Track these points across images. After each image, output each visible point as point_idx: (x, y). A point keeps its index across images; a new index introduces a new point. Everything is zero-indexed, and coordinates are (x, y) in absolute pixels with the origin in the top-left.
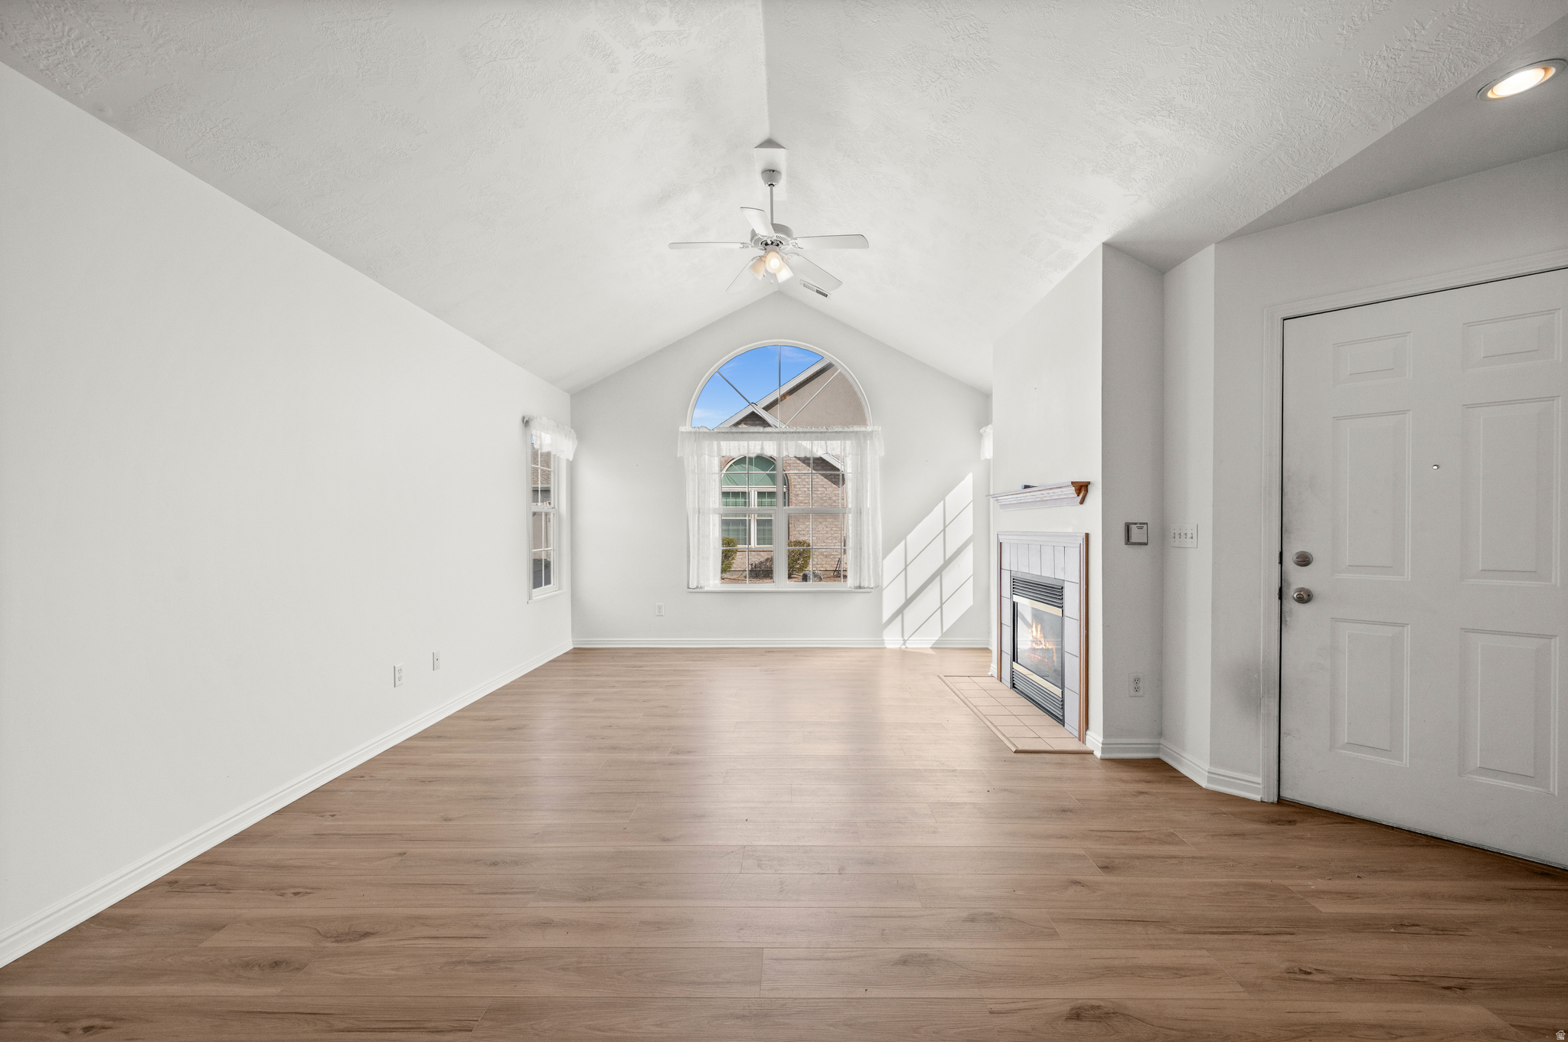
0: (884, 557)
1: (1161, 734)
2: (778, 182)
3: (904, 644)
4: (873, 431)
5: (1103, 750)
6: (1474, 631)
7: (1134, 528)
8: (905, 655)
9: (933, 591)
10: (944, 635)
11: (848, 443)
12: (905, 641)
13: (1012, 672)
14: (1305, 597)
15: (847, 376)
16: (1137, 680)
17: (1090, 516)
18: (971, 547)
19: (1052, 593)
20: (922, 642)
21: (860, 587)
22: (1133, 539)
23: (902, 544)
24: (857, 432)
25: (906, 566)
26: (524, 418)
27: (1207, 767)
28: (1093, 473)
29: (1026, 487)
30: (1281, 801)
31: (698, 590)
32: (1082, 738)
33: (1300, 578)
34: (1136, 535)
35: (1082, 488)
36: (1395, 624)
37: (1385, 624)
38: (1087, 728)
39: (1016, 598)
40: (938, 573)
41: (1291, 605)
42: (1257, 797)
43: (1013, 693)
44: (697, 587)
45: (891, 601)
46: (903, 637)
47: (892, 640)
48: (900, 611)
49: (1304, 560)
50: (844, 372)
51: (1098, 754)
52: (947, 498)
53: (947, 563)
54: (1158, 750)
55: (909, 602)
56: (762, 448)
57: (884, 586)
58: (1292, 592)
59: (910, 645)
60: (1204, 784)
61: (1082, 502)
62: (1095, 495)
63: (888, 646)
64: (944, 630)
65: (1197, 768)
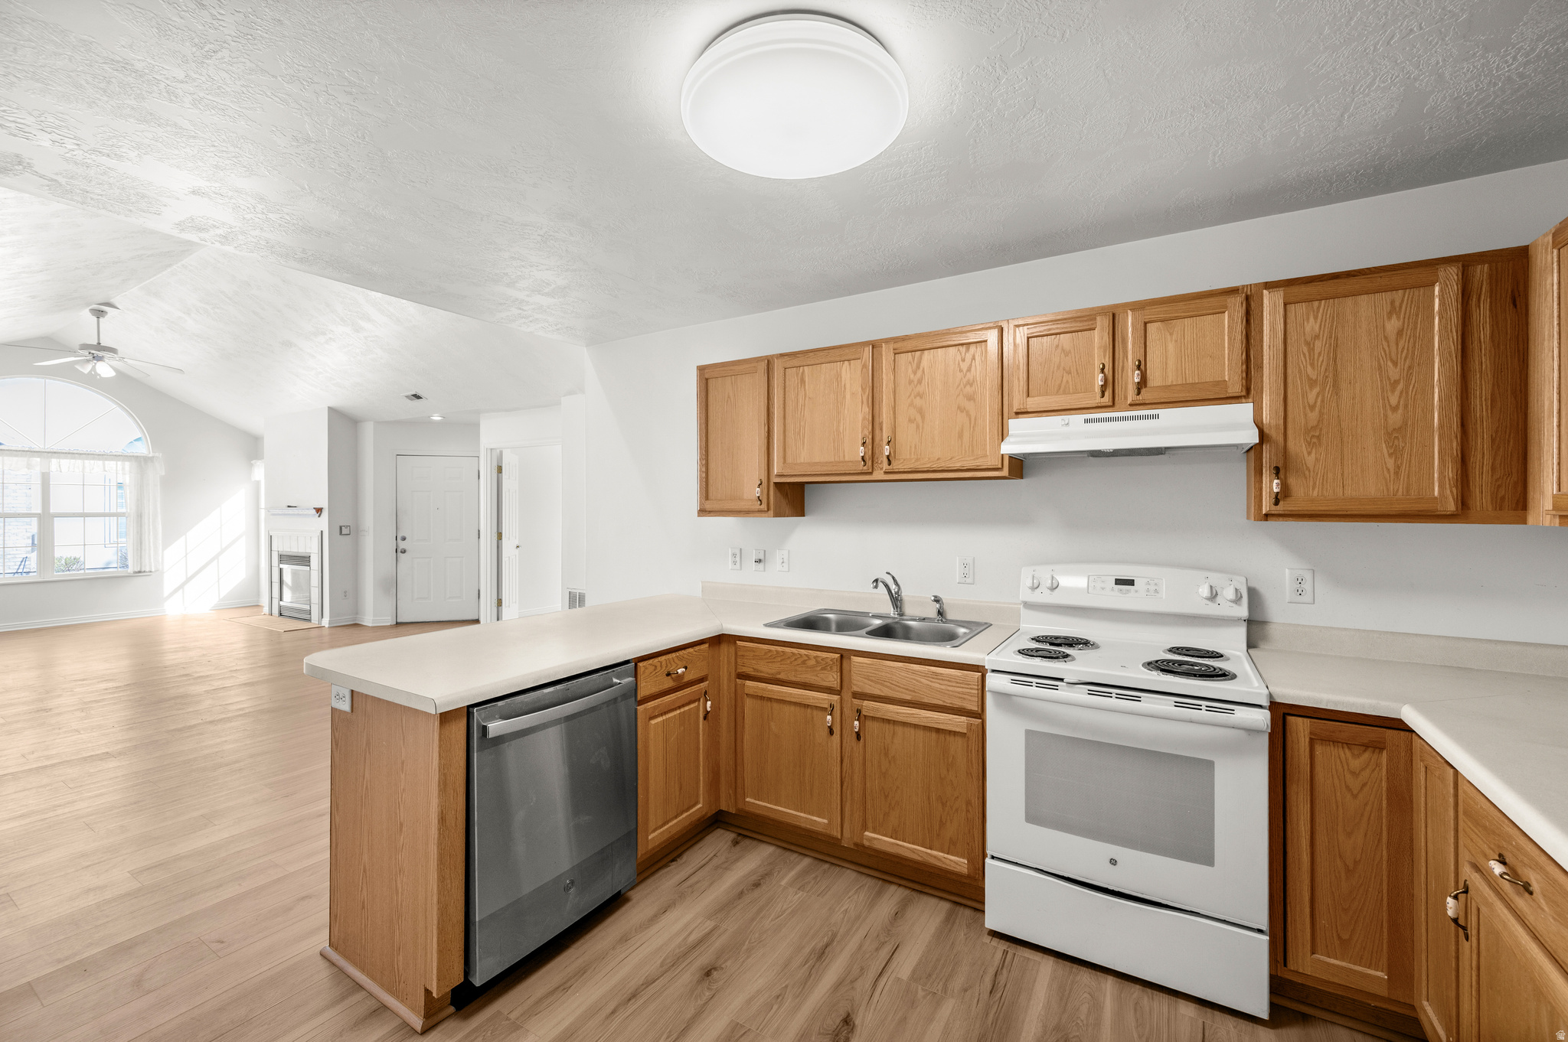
0: (165, 549)
1: (357, 614)
2: (103, 318)
3: (183, 610)
4: (153, 457)
5: (329, 625)
7: (344, 528)
9: (210, 572)
10: (221, 600)
12: (186, 608)
13: (280, 607)
14: (404, 551)
16: (345, 592)
17: (323, 523)
18: (243, 539)
19: (304, 560)
20: (203, 607)
21: (140, 572)
22: (343, 533)
23: (181, 539)
24: (138, 457)
25: (187, 554)
27: (372, 618)
28: (324, 504)
29: (289, 506)
30: (397, 623)
32: (320, 621)
33: (402, 545)
34: (345, 531)
35: (319, 511)
37: (426, 558)
38: (322, 617)
39: (282, 566)
40: (216, 559)
41: (399, 554)
42: (390, 624)
43: (281, 618)
45: (172, 581)
46: (184, 606)
47: (171, 608)
48: (181, 587)
49: (404, 539)
51: (327, 626)
52: (223, 505)
53: (223, 551)
54: (355, 620)
55: (189, 580)
57: (166, 569)
58: (399, 550)
60: (370, 625)
61: (319, 516)
62: (325, 514)
63: (167, 613)
64: (221, 597)
65: (368, 620)
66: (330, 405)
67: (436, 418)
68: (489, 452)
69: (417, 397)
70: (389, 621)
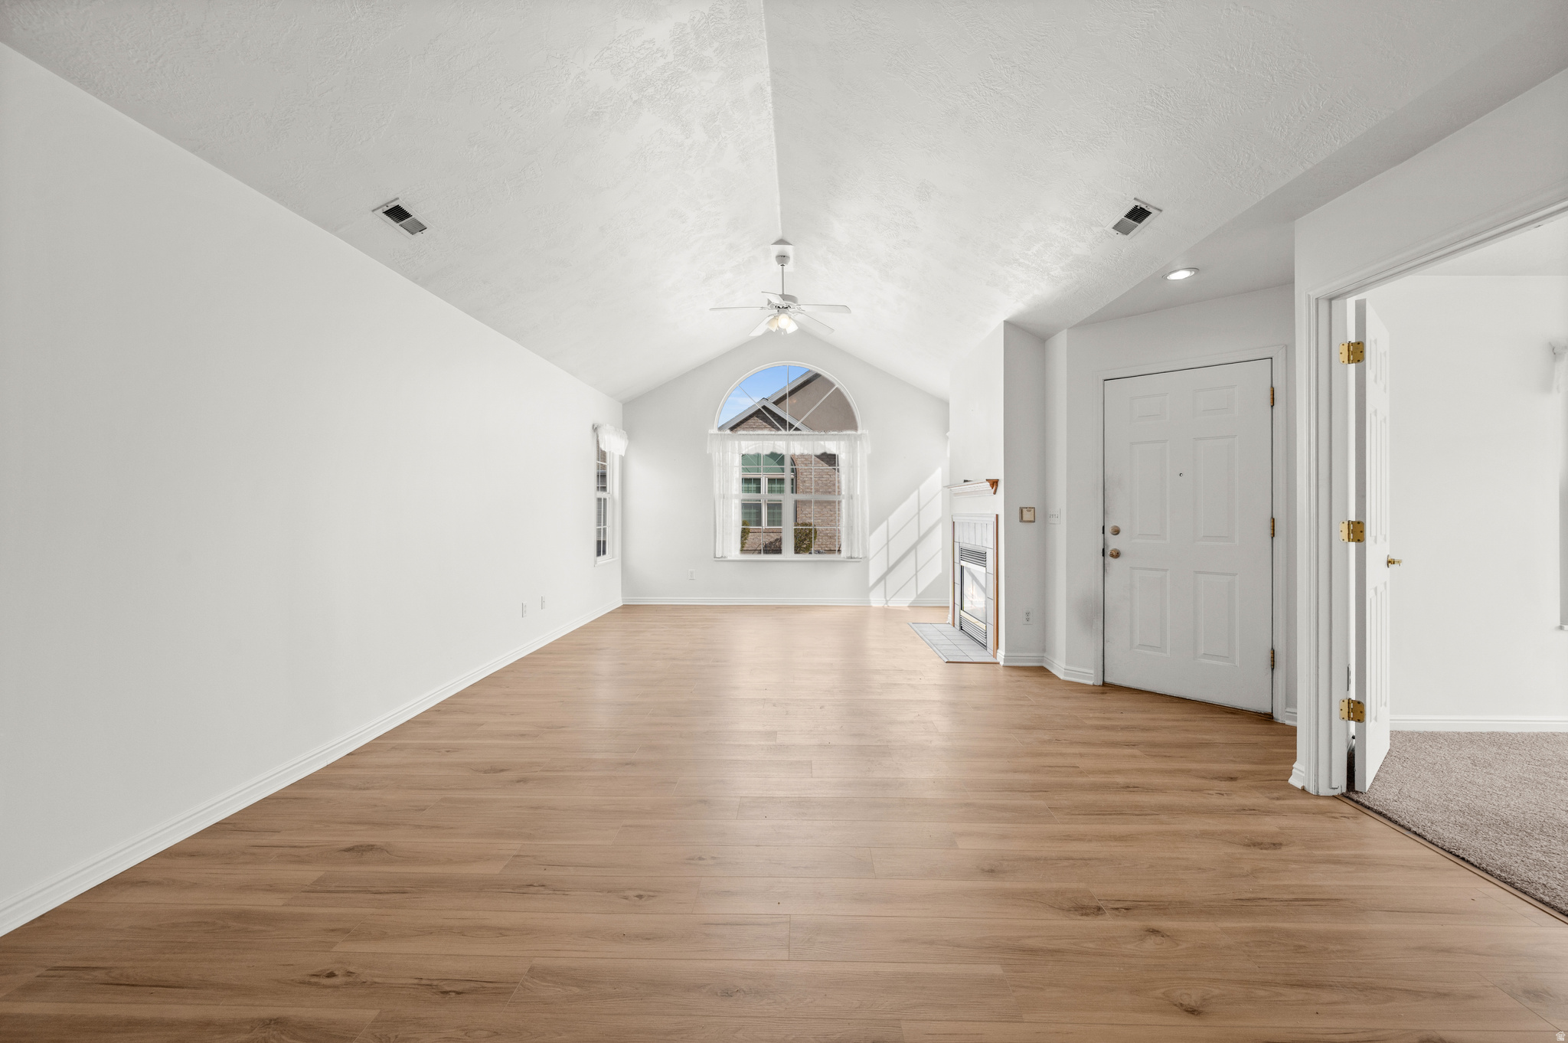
0: (871, 534)
1: (1044, 650)
2: (787, 263)
3: (887, 603)
4: (864, 436)
5: (1005, 661)
6: (1200, 572)
7: (1025, 510)
8: (887, 613)
9: (910, 561)
10: (918, 596)
11: (842, 443)
12: (887, 601)
13: (960, 618)
14: (1116, 555)
15: (842, 390)
16: (1028, 614)
17: (997, 503)
18: (940, 526)
19: (979, 557)
20: (902, 602)
21: (851, 558)
22: (1033, 519)
23: (885, 523)
24: (849, 435)
25: (888, 541)
26: (593, 426)
27: (1064, 666)
28: (999, 474)
29: (965, 481)
30: (1104, 684)
31: (722, 559)
32: (995, 656)
33: (1114, 543)
34: (1027, 516)
35: (994, 483)
36: (1163, 570)
37: (1156, 570)
38: (998, 648)
39: (963, 563)
40: (914, 547)
41: (1109, 559)
42: (1091, 683)
43: (961, 633)
44: (722, 557)
45: (875, 572)
46: (885, 597)
47: (876, 601)
48: (883, 578)
49: (1116, 532)
50: (840, 388)
51: (1002, 663)
52: (922, 487)
53: (921, 539)
54: (1042, 661)
55: (890, 570)
56: (774, 447)
57: (871, 556)
58: (1108, 553)
59: (891, 604)
60: (1062, 677)
61: (995, 493)
62: (1002, 489)
63: (874, 605)
64: (919, 593)
65: (1060, 668)
66: (1005, 318)
67: (1182, 275)
68: (1324, 307)
69: (1138, 214)
70: (1090, 677)
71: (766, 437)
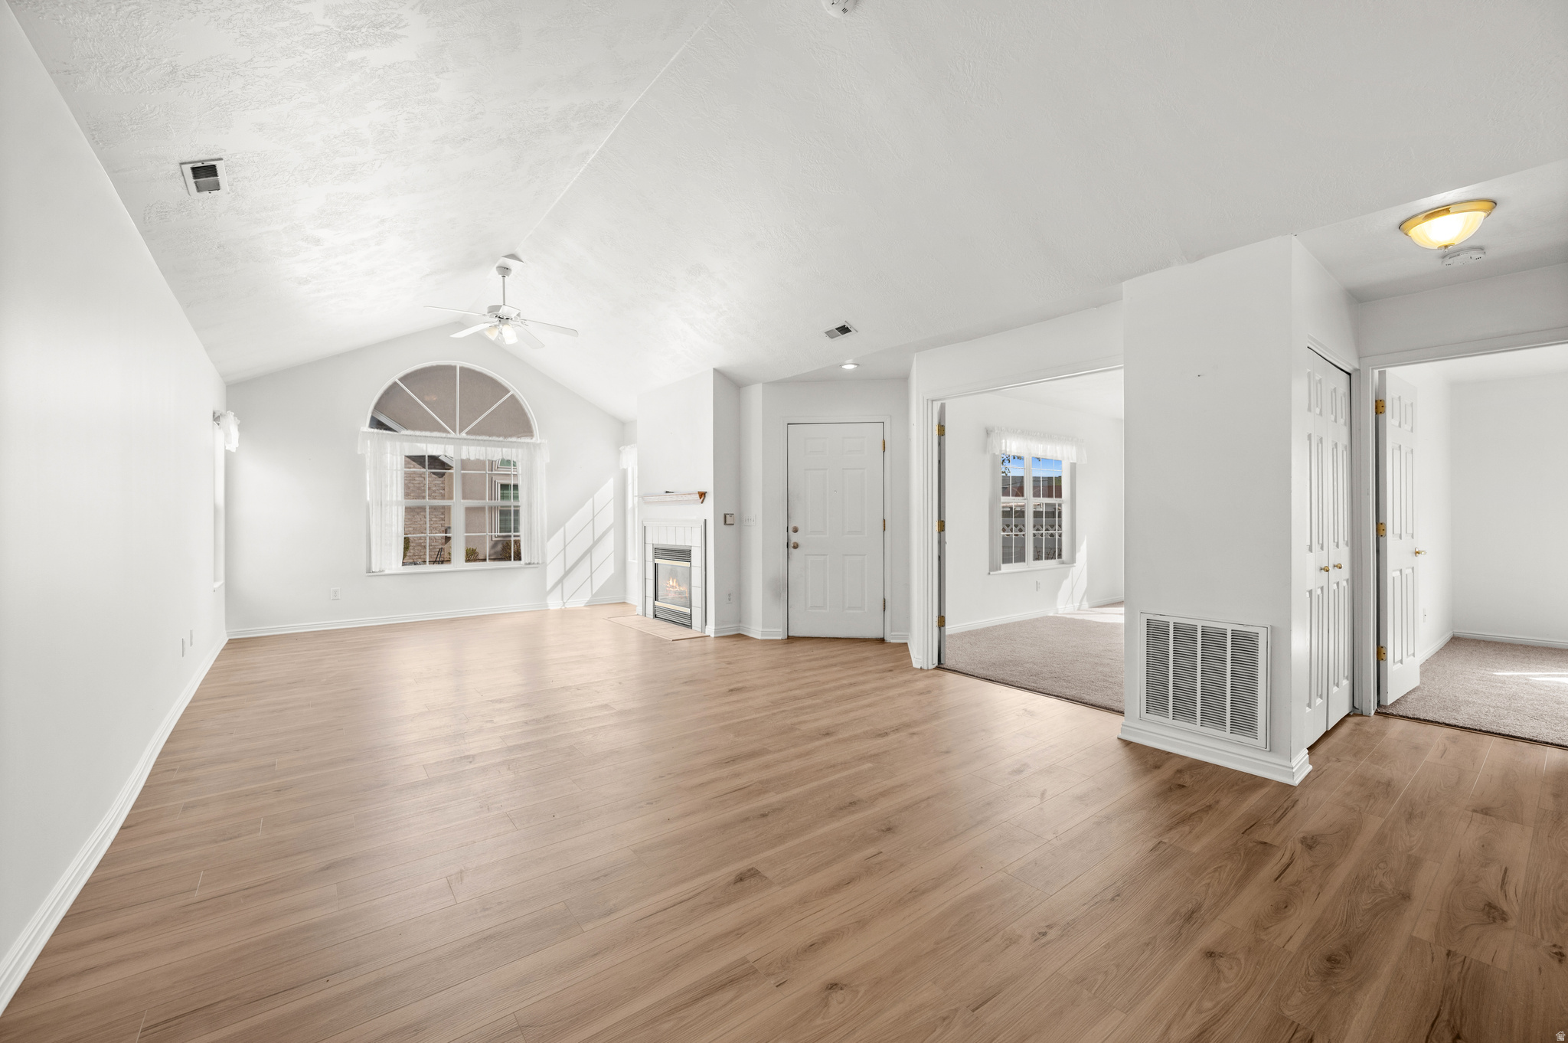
0: (548, 539)
1: (740, 622)
2: (508, 275)
3: (564, 606)
4: (540, 443)
5: (715, 633)
6: (846, 555)
7: (728, 516)
8: (565, 614)
9: (585, 565)
10: (593, 596)
11: (520, 451)
12: (564, 603)
13: (655, 607)
14: (796, 546)
15: (517, 396)
16: (730, 595)
17: (707, 510)
18: (612, 532)
19: (684, 554)
20: (578, 602)
21: (529, 564)
22: (727, 523)
23: (562, 529)
24: (528, 443)
25: (565, 546)
27: (761, 629)
28: (709, 487)
29: (667, 492)
30: (789, 637)
31: (381, 574)
32: (703, 630)
33: (794, 538)
34: (730, 520)
35: (702, 495)
36: (824, 555)
37: (821, 555)
38: (706, 625)
39: (657, 561)
40: (589, 551)
41: (791, 550)
42: (780, 638)
43: (656, 620)
44: (380, 571)
45: (553, 573)
46: (562, 600)
47: (554, 603)
48: (561, 581)
49: (796, 530)
50: (515, 394)
51: (712, 635)
52: (595, 495)
53: (595, 543)
54: (738, 630)
55: (567, 573)
56: (445, 451)
57: (548, 562)
58: (791, 545)
59: (568, 606)
60: (759, 638)
61: (702, 503)
62: (710, 499)
63: (551, 608)
64: (594, 592)
65: (756, 631)
66: (716, 366)
67: (850, 367)
69: (844, 330)
70: (779, 634)
71: (435, 439)
